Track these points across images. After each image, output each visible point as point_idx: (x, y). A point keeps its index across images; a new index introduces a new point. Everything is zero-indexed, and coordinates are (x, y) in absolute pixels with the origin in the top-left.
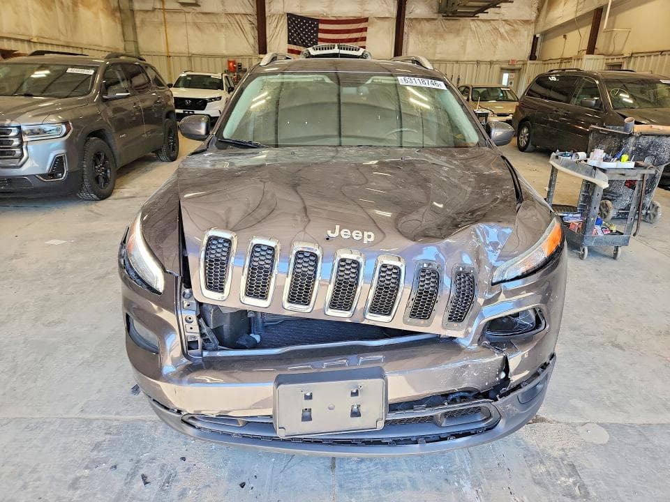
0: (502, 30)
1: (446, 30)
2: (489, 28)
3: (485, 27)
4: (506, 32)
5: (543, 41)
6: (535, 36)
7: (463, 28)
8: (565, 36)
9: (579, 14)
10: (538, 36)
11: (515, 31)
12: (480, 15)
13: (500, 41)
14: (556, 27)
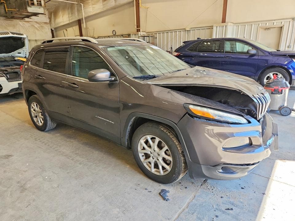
0: (36, 26)
1: (7, 25)
2: (30, 25)
3: (27, 25)
4: (38, 27)
5: (56, 31)
6: (51, 30)
7: (16, 25)
8: (66, 30)
9: (71, 21)
10: (53, 29)
11: (42, 27)
12: (26, 19)
13: (36, 31)
14: (60, 26)
